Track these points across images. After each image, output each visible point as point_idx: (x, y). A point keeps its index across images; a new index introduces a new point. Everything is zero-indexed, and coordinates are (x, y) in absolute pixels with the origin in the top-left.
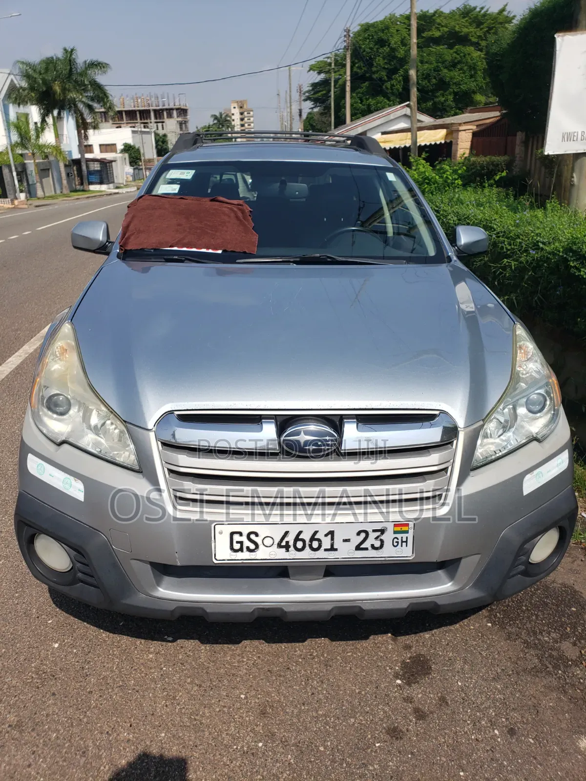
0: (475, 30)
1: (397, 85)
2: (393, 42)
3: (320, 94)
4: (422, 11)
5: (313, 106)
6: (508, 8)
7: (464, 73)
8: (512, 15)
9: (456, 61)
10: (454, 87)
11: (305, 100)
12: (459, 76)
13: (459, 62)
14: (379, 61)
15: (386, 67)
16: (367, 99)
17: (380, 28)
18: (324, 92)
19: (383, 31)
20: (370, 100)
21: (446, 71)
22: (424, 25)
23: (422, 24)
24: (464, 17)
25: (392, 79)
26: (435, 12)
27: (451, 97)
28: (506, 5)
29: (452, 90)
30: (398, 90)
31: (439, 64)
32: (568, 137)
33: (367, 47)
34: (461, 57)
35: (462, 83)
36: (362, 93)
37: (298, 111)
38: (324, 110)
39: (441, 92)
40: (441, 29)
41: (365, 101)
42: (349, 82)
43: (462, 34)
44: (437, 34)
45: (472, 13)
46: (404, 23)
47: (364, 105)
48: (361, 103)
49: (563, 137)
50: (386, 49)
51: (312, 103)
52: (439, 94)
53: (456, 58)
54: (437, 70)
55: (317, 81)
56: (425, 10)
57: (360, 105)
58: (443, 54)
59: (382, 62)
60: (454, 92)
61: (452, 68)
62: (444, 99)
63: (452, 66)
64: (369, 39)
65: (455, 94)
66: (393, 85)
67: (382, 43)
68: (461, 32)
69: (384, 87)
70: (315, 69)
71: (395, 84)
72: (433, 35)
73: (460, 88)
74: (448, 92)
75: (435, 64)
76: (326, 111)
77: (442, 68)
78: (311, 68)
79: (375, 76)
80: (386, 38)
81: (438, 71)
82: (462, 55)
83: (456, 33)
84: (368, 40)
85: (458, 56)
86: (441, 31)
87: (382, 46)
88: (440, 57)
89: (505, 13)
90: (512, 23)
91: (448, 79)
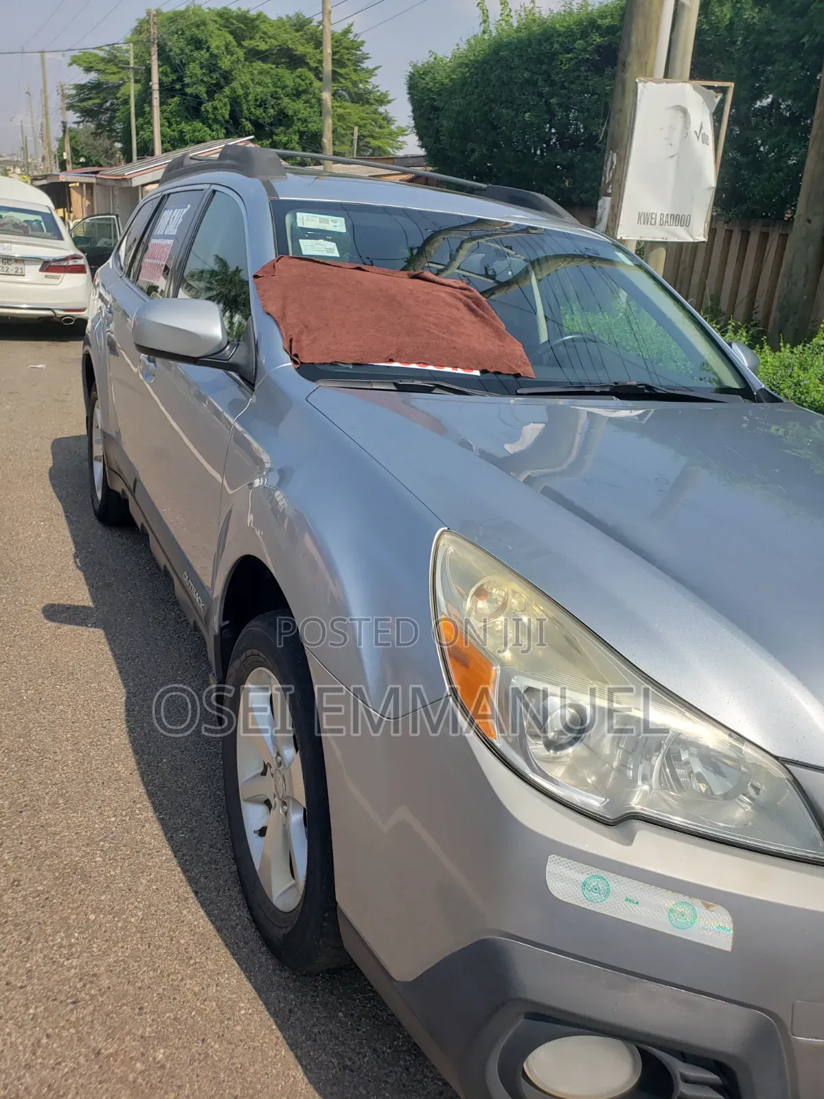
0: (315, 51)
1: (221, 108)
2: (213, 46)
3: (90, 102)
4: (239, 9)
5: (79, 120)
6: (354, 29)
7: (311, 107)
8: (359, 40)
9: (300, 89)
10: (299, 124)
11: (68, 109)
12: (305, 109)
13: (305, 91)
14: (194, 69)
15: (205, 79)
16: (178, 123)
17: (193, 21)
18: (97, 101)
19: (198, 26)
20: (183, 124)
21: (286, 100)
22: (244, 30)
23: (241, 28)
24: (297, 31)
25: (214, 100)
26: (259, 15)
27: (296, 137)
28: (352, 25)
29: (297, 128)
30: (223, 117)
31: (278, 89)
32: (645, 218)
33: (176, 45)
34: (306, 84)
35: (309, 120)
36: (171, 113)
37: (61, 125)
38: (97, 129)
39: (282, 128)
40: (269, 40)
41: (175, 125)
42: (158, 92)
43: (298, 53)
44: (263, 47)
45: (309, 27)
46: (215, 21)
47: (174, 131)
48: (169, 127)
49: (640, 218)
50: (204, 55)
51: (78, 114)
52: (279, 130)
53: (300, 85)
54: (274, 96)
55: (83, 82)
56: (244, 8)
57: (169, 130)
58: (283, 77)
59: (198, 71)
60: (299, 131)
61: (295, 98)
62: (286, 138)
63: (294, 95)
64: (177, 33)
65: (301, 134)
66: (215, 108)
67: (198, 44)
68: (296, 50)
69: (203, 109)
70: (81, 63)
71: (219, 107)
72: (258, 46)
73: (307, 126)
74: (291, 129)
75: (272, 89)
76: (100, 131)
77: (282, 96)
78: (75, 61)
79: (189, 90)
80: (204, 37)
81: (277, 98)
82: (307, 82)
83: (289, 50)
84: (176, 36)
85: (302, 83)
86: (269, 44)
87: (199, 48)
88: (279, 80)
89: (351, 36)
90: (360, 50)
91: (290, 113)
